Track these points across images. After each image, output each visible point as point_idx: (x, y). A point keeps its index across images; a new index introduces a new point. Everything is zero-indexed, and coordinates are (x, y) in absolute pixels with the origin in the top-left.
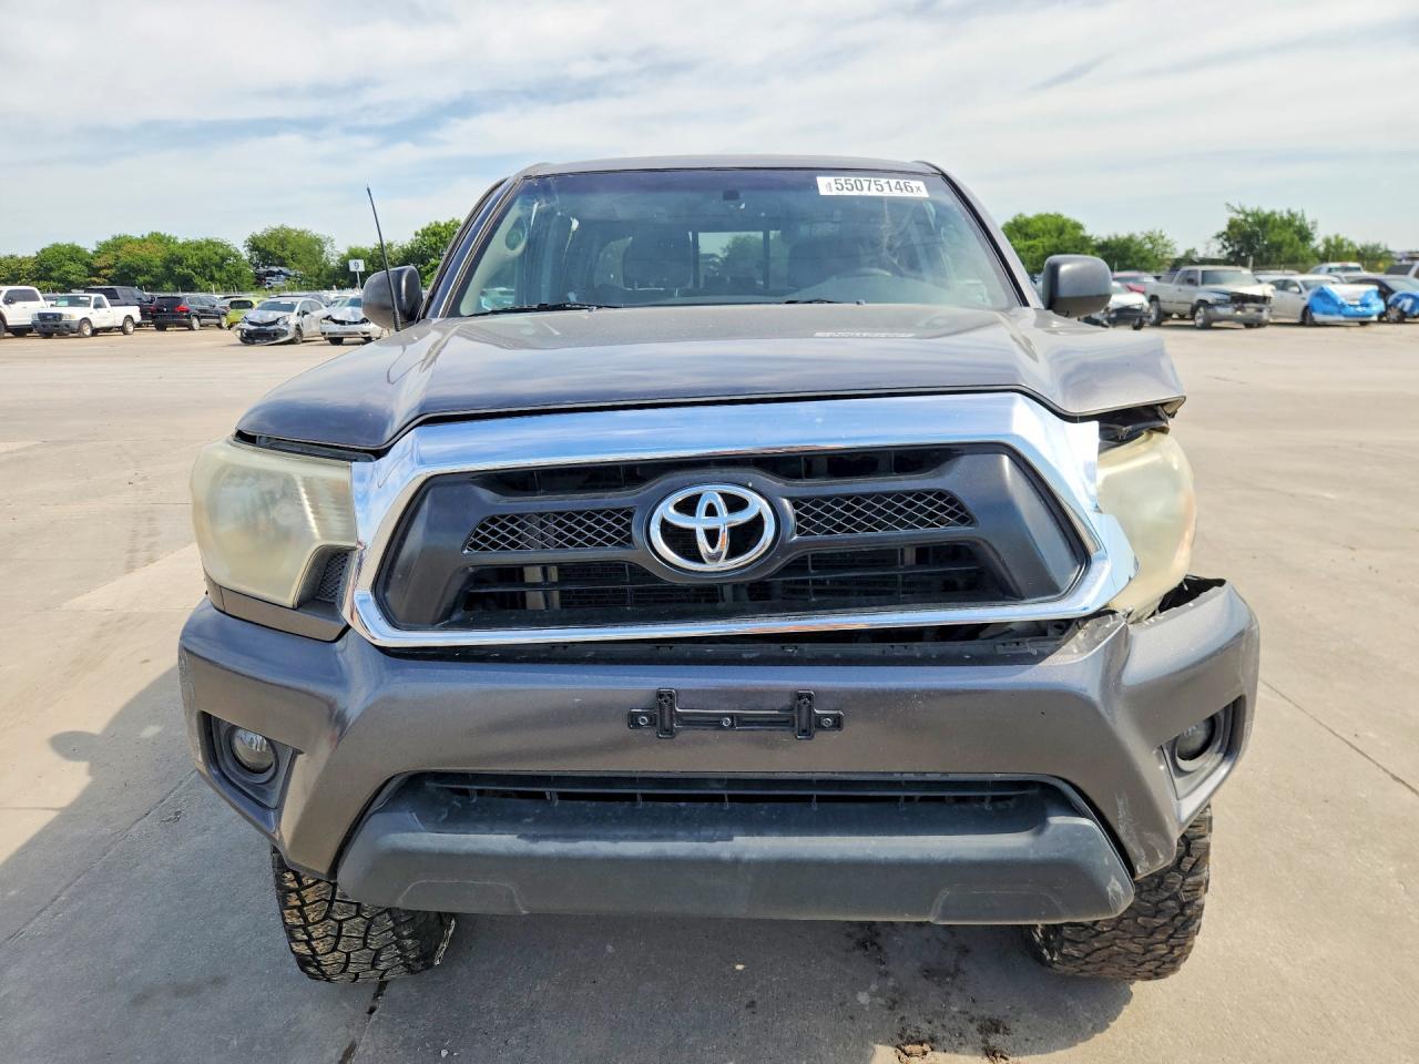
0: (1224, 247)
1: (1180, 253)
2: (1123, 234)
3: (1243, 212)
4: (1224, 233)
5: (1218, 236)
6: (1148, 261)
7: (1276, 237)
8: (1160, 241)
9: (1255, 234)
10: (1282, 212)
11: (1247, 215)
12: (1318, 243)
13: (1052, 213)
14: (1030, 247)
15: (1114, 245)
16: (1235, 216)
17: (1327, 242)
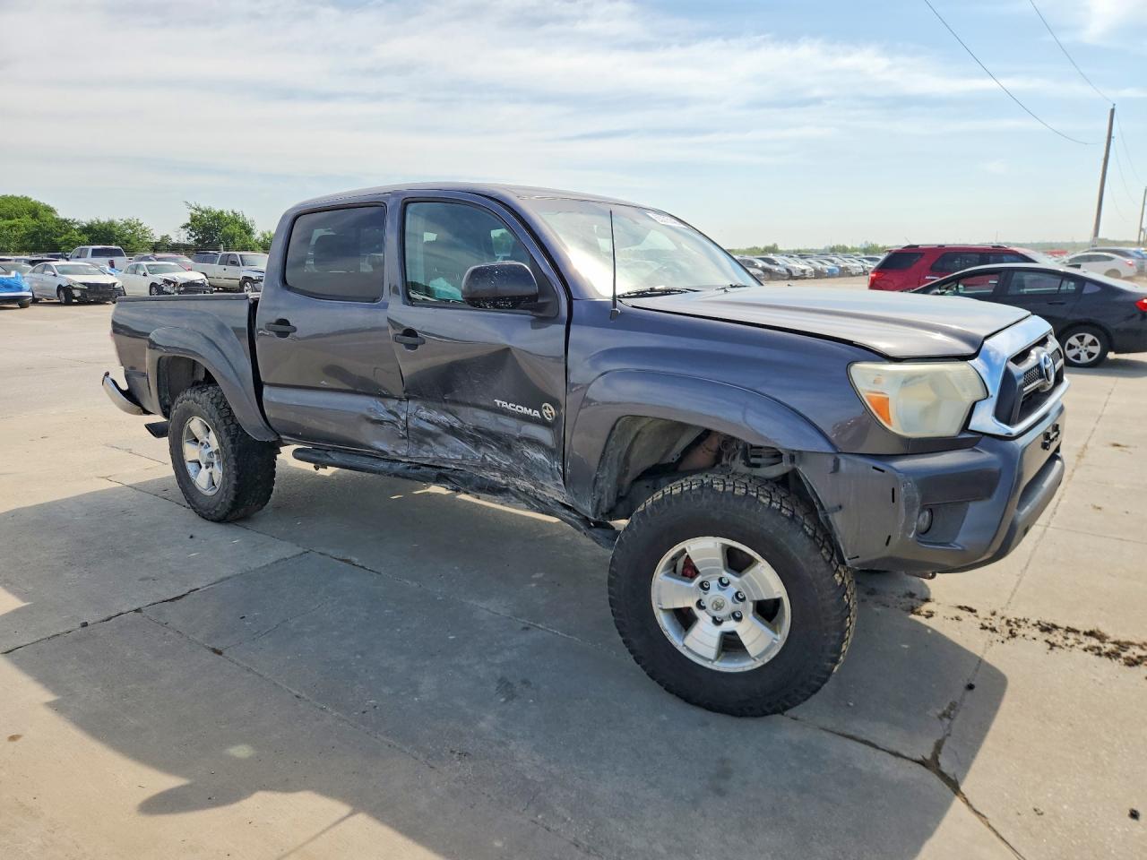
0: (191, 235)
1: (158, 238)
2: (104, 219)
3: (200, 210)
4: (188, 225)
5: (184, 227)
6: (132, 244)
7: (228, 230)
8: (139, 228)
9: (212, 228)
10: (228, 212)
11: (203, 212)
12: (257, 236)
13: (18, 195)
14: (11, 227)
15: (97, 228)
16: (193, 211)
17: (264, 235)
